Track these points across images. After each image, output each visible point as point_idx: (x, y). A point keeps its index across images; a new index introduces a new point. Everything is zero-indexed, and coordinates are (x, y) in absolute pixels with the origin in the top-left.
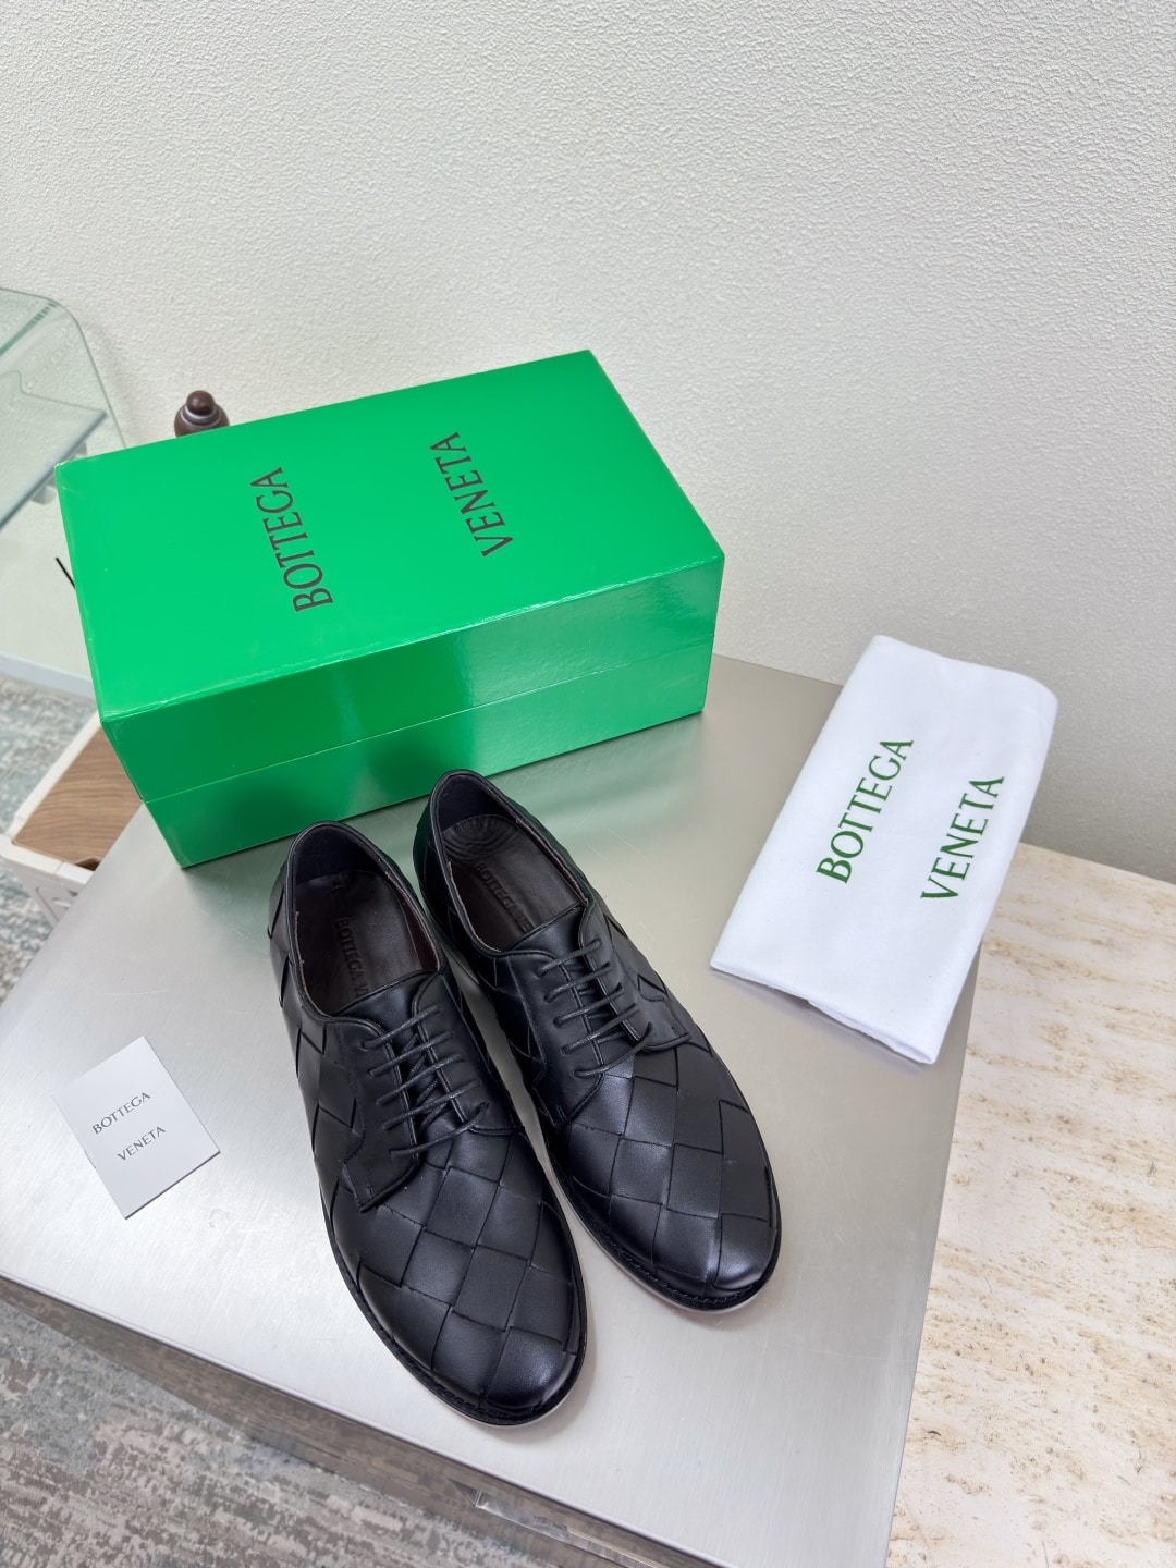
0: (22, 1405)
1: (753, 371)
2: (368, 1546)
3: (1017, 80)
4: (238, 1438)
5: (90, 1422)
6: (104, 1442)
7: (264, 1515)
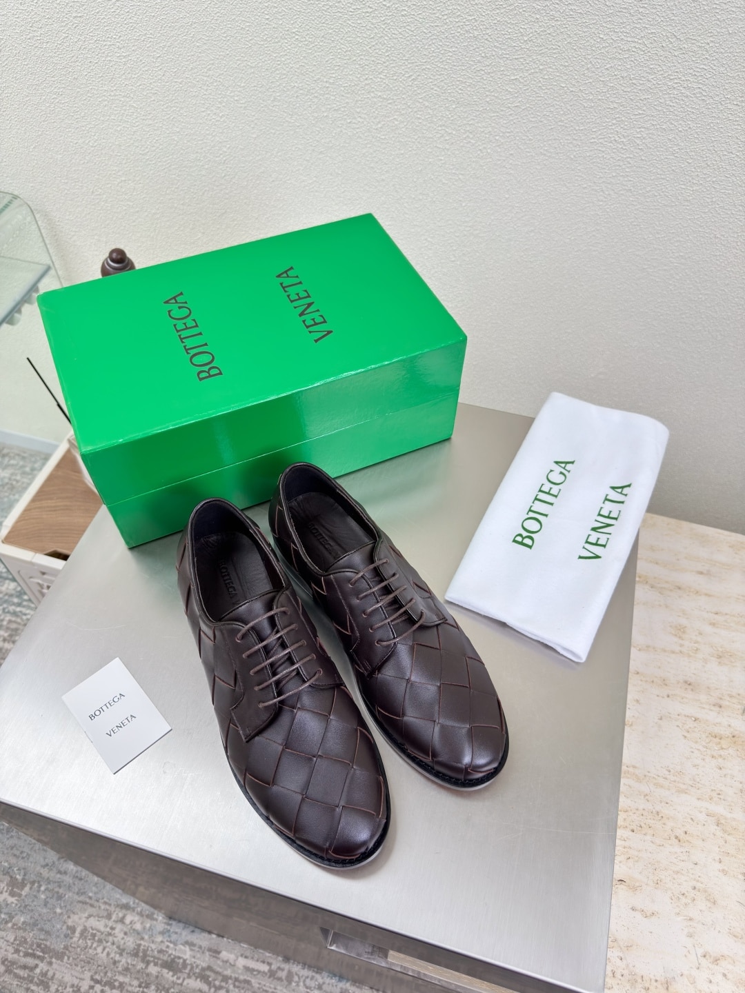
0: (19, 905)
1: (467, 226)
2: (248, 982)
3: (629, 39)
4: (160, 918)
5: (64, 913)
6: (74, 926)
7: (180, 966)
